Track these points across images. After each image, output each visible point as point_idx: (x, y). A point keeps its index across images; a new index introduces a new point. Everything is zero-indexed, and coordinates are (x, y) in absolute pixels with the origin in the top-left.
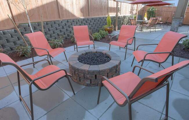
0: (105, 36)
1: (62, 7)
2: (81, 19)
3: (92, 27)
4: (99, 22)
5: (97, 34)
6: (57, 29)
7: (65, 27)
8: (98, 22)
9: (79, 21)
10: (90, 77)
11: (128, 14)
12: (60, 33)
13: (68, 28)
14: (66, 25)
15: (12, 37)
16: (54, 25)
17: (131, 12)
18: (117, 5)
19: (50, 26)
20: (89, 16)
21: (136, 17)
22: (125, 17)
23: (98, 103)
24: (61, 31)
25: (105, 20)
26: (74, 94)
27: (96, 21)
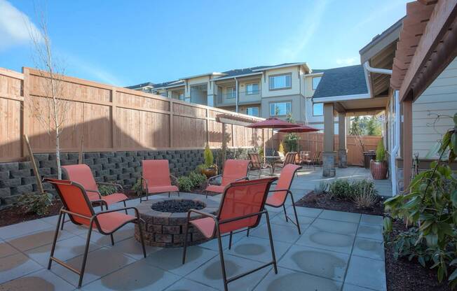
0: (201, 184)
1: (118, 129)
2: (154, 152)
3: (175, 167)
4: (190, 159)
5: (185, 180)
6: (103, 168)
7: (120, 165)
8: (187, 158)
9: (149, 155)
10: (171, 229)
11: (248, 146)
12: (108, 176)
13: (126, 167)
14: (123, 160)
15: (11, 177)
16: (99, 159)
17: (253, 142)
18: (224, 129)
19: (92, 161)
20: (170, 146)
21: (262, 152)
22: (240, 151)
23: (183, 263)
24: (111, 173)
25: (202, 155)
26: (145, 257)
27: (183, 156)
